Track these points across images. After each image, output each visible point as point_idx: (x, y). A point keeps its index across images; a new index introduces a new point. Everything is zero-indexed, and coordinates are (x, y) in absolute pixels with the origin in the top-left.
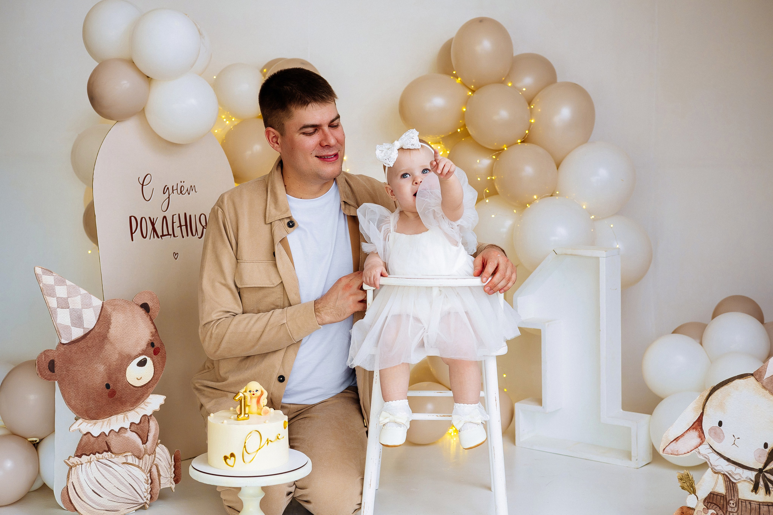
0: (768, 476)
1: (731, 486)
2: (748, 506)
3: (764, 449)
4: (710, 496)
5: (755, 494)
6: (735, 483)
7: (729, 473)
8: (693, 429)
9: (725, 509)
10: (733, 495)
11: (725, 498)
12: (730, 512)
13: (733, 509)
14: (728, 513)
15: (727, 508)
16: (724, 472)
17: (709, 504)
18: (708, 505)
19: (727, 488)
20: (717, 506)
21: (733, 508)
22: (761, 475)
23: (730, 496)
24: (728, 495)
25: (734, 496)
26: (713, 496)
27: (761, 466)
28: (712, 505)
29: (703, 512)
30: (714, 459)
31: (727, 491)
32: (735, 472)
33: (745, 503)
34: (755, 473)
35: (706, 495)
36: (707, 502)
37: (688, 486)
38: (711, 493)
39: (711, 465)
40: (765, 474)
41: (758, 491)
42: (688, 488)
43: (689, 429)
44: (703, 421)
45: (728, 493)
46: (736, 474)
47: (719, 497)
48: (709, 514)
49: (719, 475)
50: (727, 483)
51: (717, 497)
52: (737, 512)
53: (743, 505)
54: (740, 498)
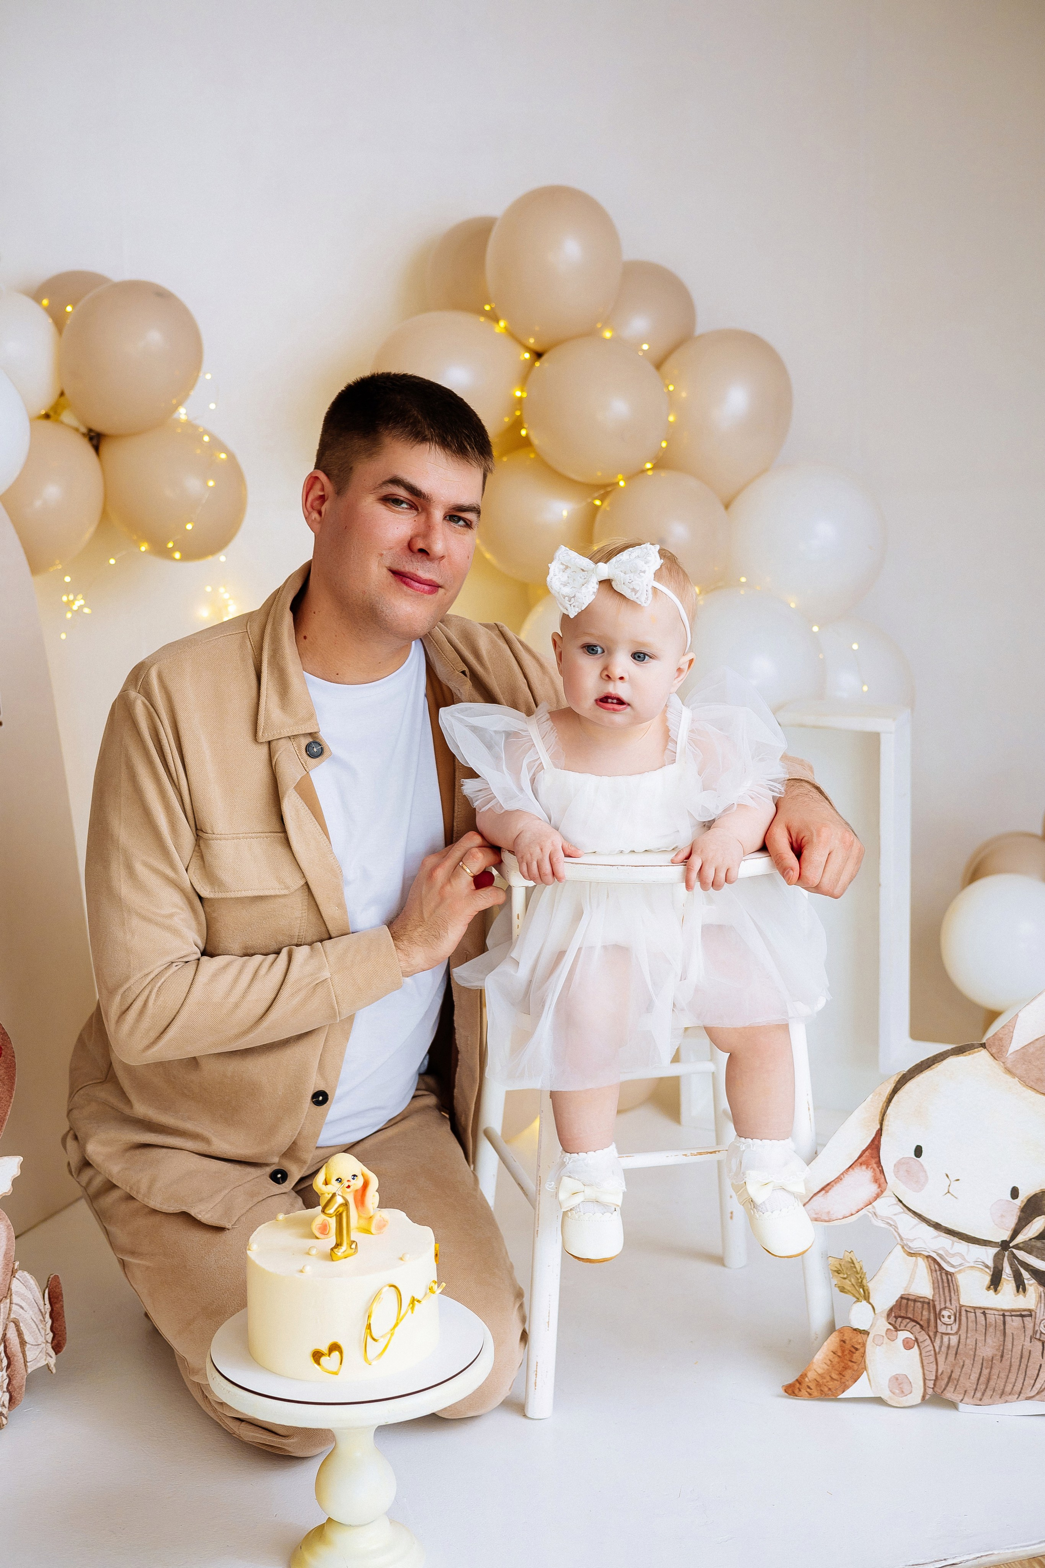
0: (1022, 1255)
1: (945, 1279)
2: (982, 1318)
3: (1012, 1200)
4: (902, 1302)
5: (994, 1293)
6: (952, 1275)
7: (938, 1254)
9: (932, 1328)
10: (948, 1299)
11: (932, 1305)
12: (943, 1335)
13: (949, 1327)
14: (939, 1337)
15: (937, 1326)
16: (930, 1252)
17: (900, 1320)
18: (896, 1321)
19: (936, 1284)
20: (915, 1324)
22: (1007, 1255)
23: (943, 1300)
24: (938, 1299)
25: (951, 1300)
26: (908, 1303)
27: (1006, 1236)
28: (905, 1322)
29: (886, 1337)
30: (906, 1224)
31: (937, 1290)
32: (952, 1251)
33: (973, 1314)
34: (994, 1251)
35: (892, 1302)
36: (896, 1316)
37: (853, 1284)
38: (902, 1297)
39: (903, 1239)
40: (1015, 1251)
41: (1000, 1288)
42: (855, 1288)
43: (853, 1166)
44: (881, 1148)
45: (938, 1295)
46: (953, 1255)
47: (919, 1305)
48: (899, 1341)
49: (919, 1258)
50: (934, 1274)
51: (914, 1305)
52: (957, 1332)
53: (971, 1317)
54: (963, 1304)
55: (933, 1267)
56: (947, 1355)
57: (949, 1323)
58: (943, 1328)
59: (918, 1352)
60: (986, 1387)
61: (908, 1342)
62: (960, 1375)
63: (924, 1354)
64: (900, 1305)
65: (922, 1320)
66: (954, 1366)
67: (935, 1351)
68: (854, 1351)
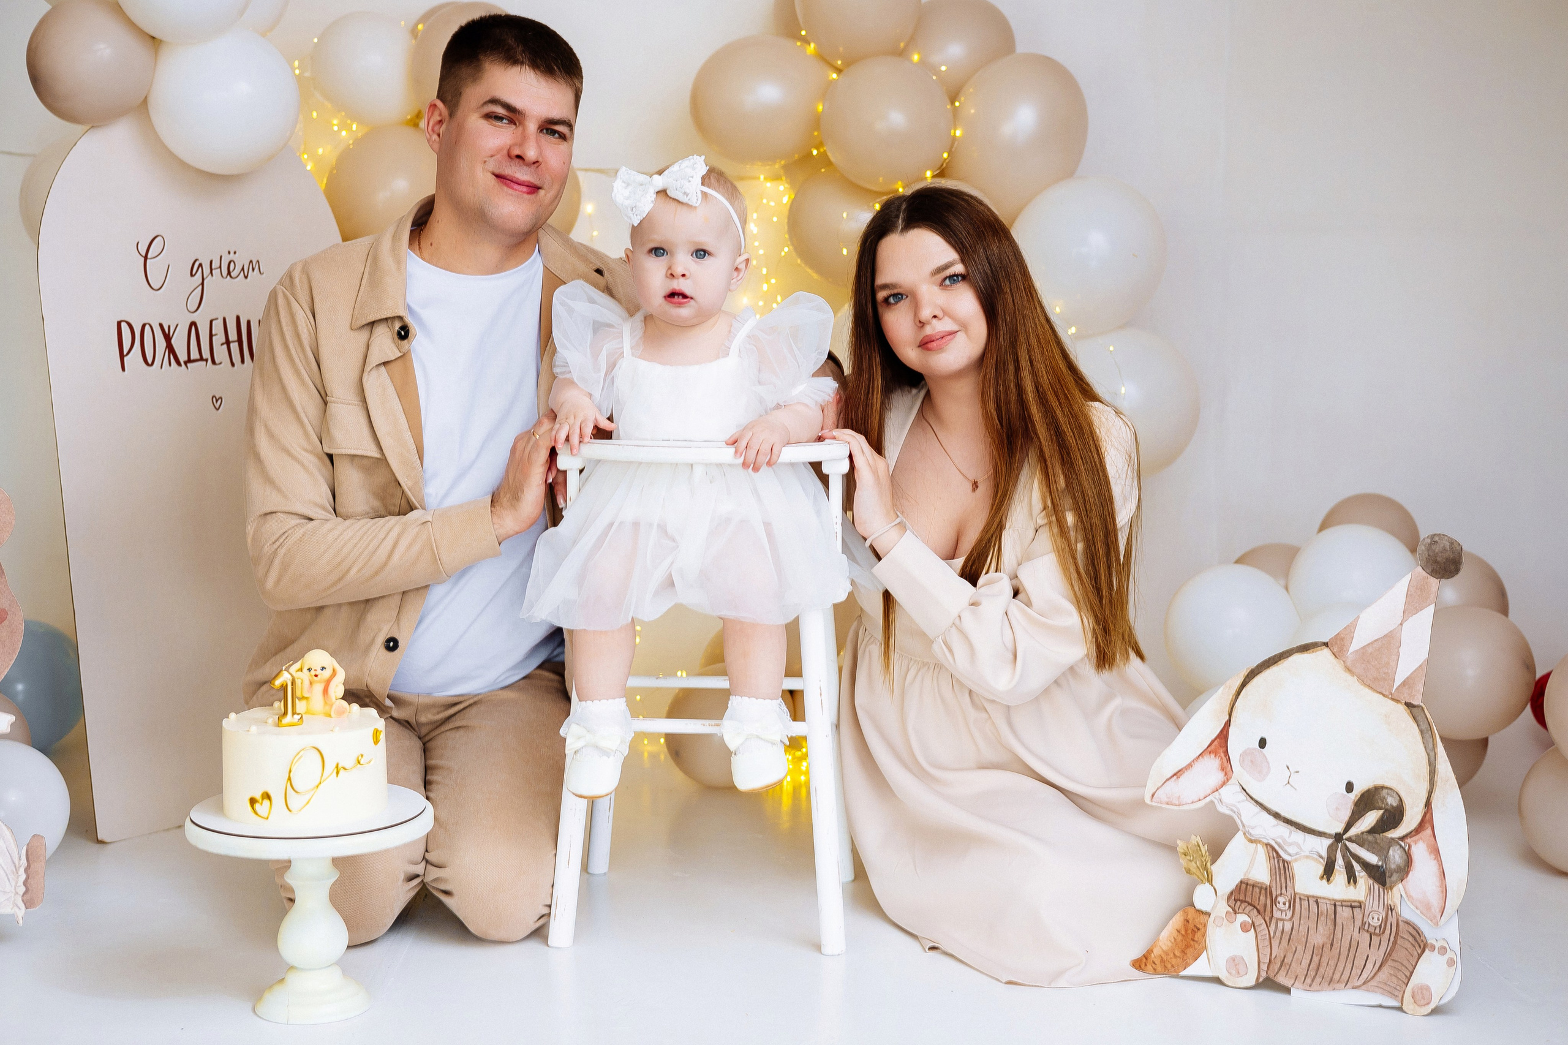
0: (1353, 847)
1: (1282, 867)
2: (1314, 906)
3: (1346, 793)
4: (1241, 886)
5: (1326, 883)
7: (1277, 842)
8: (1210, 752)
9: (1268, 912)
10: (1284, 886)
11: (1268, 891)
12: (1277, 919)
13: (1284, 913)
14: (1274, 921)
15: (1272, 911)
16: (1269, 840)
17: (1238, 903)
18: (1235, 905)
19: (1273, 872)
20: (1252, 908)
21: (1285, 911)
22: (1340, 846)
23: (1279, 886)
24: (1274, 886)
25: (1286, 887)
27: (1339, 828)
28: (1243, 905)
29: (1225, 918)
30: (1251, 816)
31: (1274, 877)
32: (1290, 839)
33: (1306, 901)
34: (1328, 842)
35: (1232, 885)
36: (1235, 899)
37: (1197, 867)
38: (1241, 882)
39: (1244, 826)
40: (1347, 843)
41: (1332, 878)
42: (1198, 871)
43: (1203, 754)
44: (1229, 739)
45: (1274, 882)
46: (1291, 844)
47: (1257, 890)
48: (1237, 924)
49: (1258, 844)
50: (1272, 862)
51: (1253, 890)
52: (1291, 919)
53: (1304, 905)
54: (1298, 892)
55: (1271, 855)
56: (1281, 939)
57: (1284, 909)
58: (1277, 914)
59: (1254, 935)
60: (1316, 974)
61: (1245, 926)
62: (1292, 960)
63: (1259, 937)
64: (1240, 889)
65: (1259, 904)
66: (1287, 951)
67: (1269, 934)
68: (1196, 930)
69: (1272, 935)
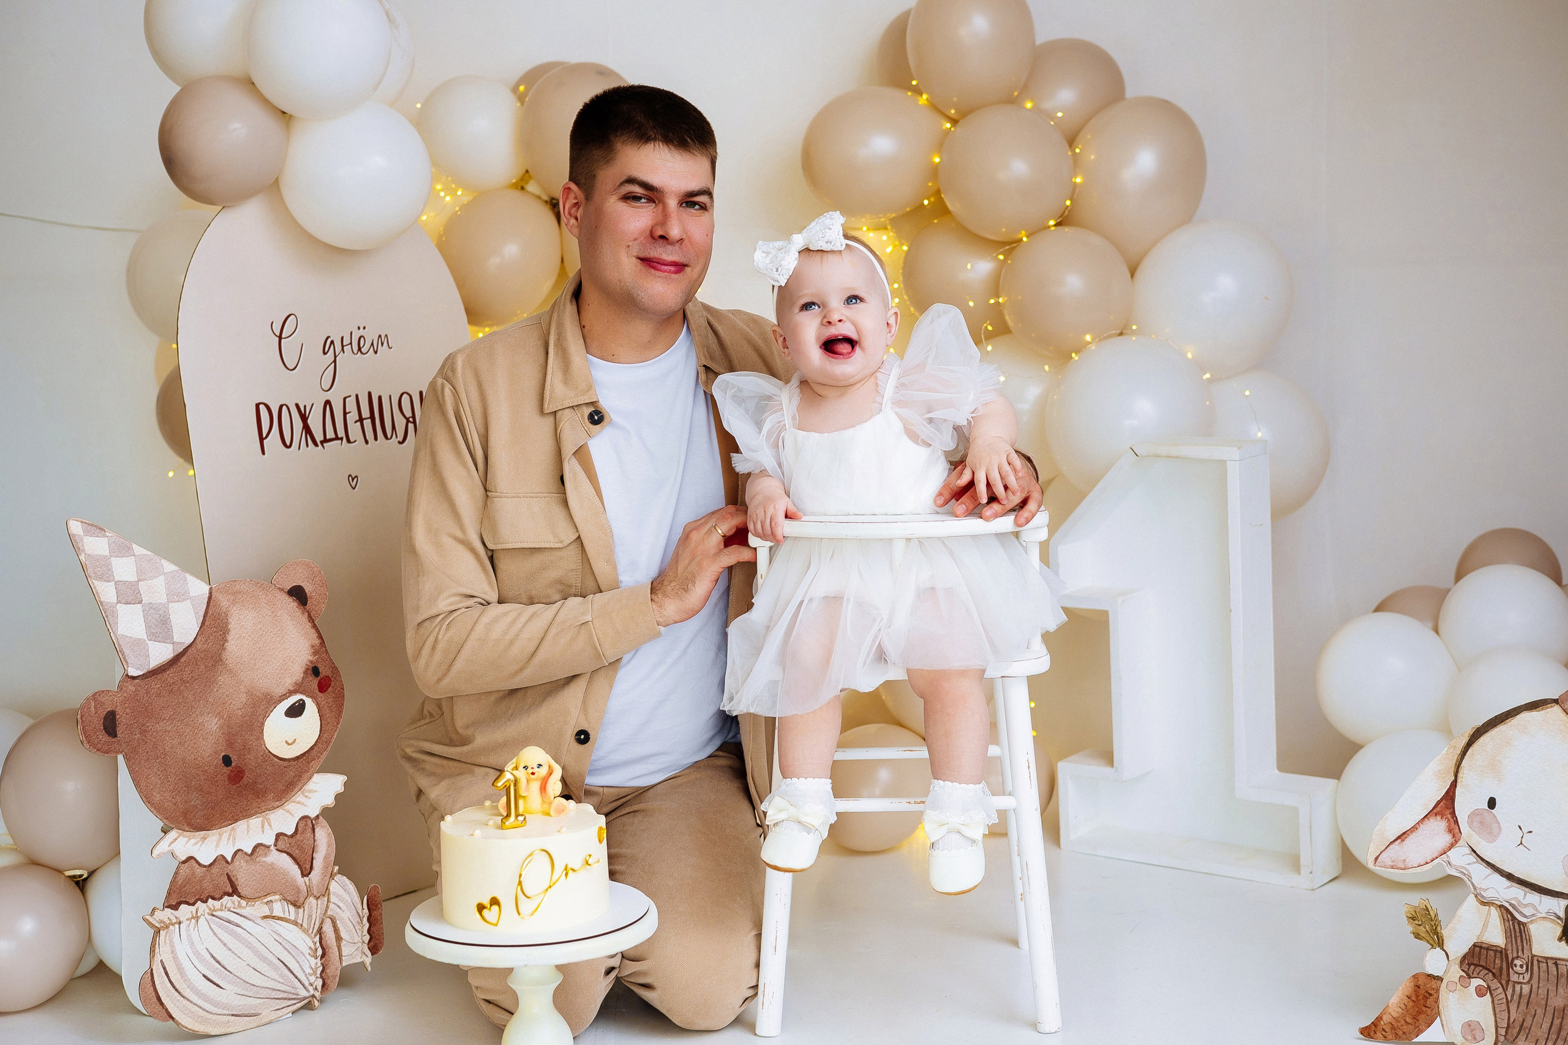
1: (1517, 929)
2: (1553, 969)
4: (1474, 950)
5: (1565, 944)
6: (1524, 924)
7: (1511, 904)
8: (1436, 814)
9: (1504, 976)
10: (1520, 948)
11: (1504, 955)
12: (1514, 983)
13: (1521, 976)
14: (1511, 985)
15: (1508, 975)
16: (1502, 902)
17: (1472, 967)
18: (1469, 969)
19: (1508, 934)
20: (1487, 972)
21: (1522, 974)
23: (1515, 949)
24: (1510, 948)
25: (1523, 950)
26: (1480, 951)
28: (1478, 969)
29: (1458, 984)
30: (1480, 875)
31: (1509, 940)
32: (1525, 902)
33: (1545, 964)
34: (1564, 903)
35: (1465, 948)
36: (1468, 964)
37: (1427, 931)
38: (1475, 946)
39: (1475, 888)
42: (1428, 934)
43: (1429, 816)
44: (1456, 799)
45: (1510, 944)
46: (1526, 906)
47: (1492, 953)
48: (1472, 989)
49: (1491, 907)
50: (1507, 925)
51: (1487, 953)
52: (1528, 982)
53: (1542, 967)
54: (1536, 954)
55: (1505, 917)
56: (1519, 1003)
57: (1521, 972)
58: (1514, 977)
59: (1490, 1000)
60: (1558, 1038)
61: (1480, 990)
62: (1532, 1024)
63: (1496, 1002)
64: (1473, 953)
65: (1494, 968)
66: (1526, 1014)
67: (1507, 999)
68: (1428, 996)
69: (1509, 999)
